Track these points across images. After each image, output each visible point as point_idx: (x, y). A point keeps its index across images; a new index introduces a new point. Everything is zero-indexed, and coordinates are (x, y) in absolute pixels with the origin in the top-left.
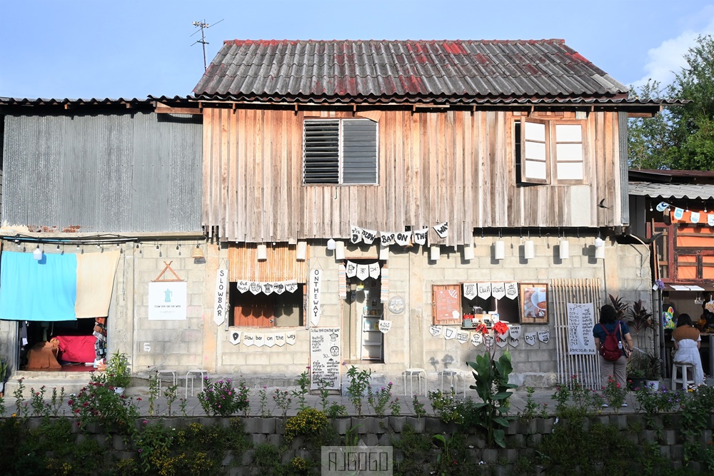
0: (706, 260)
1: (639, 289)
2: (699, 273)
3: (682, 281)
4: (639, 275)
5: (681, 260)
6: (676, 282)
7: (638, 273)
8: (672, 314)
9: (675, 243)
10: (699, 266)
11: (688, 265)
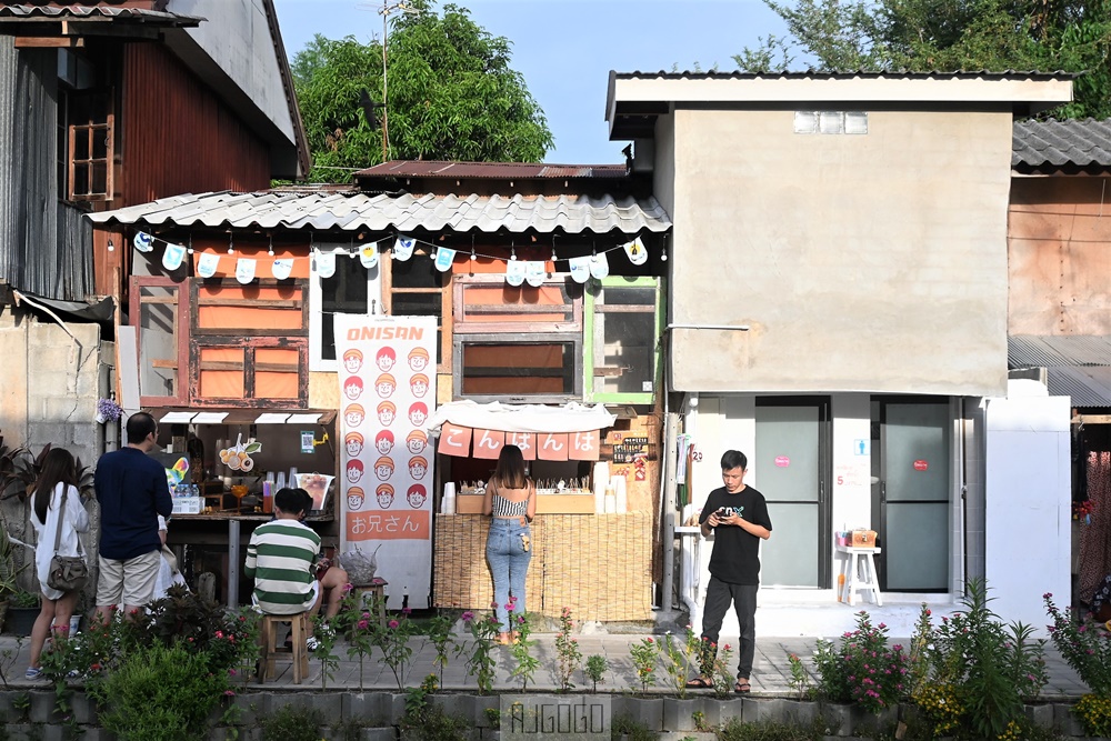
0: (263, 357)
1: (71, 420)
2: (250, 385)
3: (206, 402)
4: (72, 390)
5: (209, 357)
6: (192, 404)
7: (71, 383)
8: (183, 473)
9: (194, 320)
10: (250, 370)
11: (227, 368)
